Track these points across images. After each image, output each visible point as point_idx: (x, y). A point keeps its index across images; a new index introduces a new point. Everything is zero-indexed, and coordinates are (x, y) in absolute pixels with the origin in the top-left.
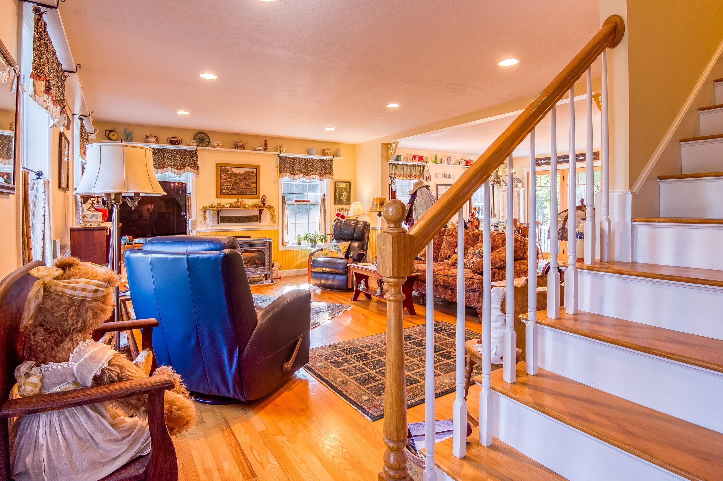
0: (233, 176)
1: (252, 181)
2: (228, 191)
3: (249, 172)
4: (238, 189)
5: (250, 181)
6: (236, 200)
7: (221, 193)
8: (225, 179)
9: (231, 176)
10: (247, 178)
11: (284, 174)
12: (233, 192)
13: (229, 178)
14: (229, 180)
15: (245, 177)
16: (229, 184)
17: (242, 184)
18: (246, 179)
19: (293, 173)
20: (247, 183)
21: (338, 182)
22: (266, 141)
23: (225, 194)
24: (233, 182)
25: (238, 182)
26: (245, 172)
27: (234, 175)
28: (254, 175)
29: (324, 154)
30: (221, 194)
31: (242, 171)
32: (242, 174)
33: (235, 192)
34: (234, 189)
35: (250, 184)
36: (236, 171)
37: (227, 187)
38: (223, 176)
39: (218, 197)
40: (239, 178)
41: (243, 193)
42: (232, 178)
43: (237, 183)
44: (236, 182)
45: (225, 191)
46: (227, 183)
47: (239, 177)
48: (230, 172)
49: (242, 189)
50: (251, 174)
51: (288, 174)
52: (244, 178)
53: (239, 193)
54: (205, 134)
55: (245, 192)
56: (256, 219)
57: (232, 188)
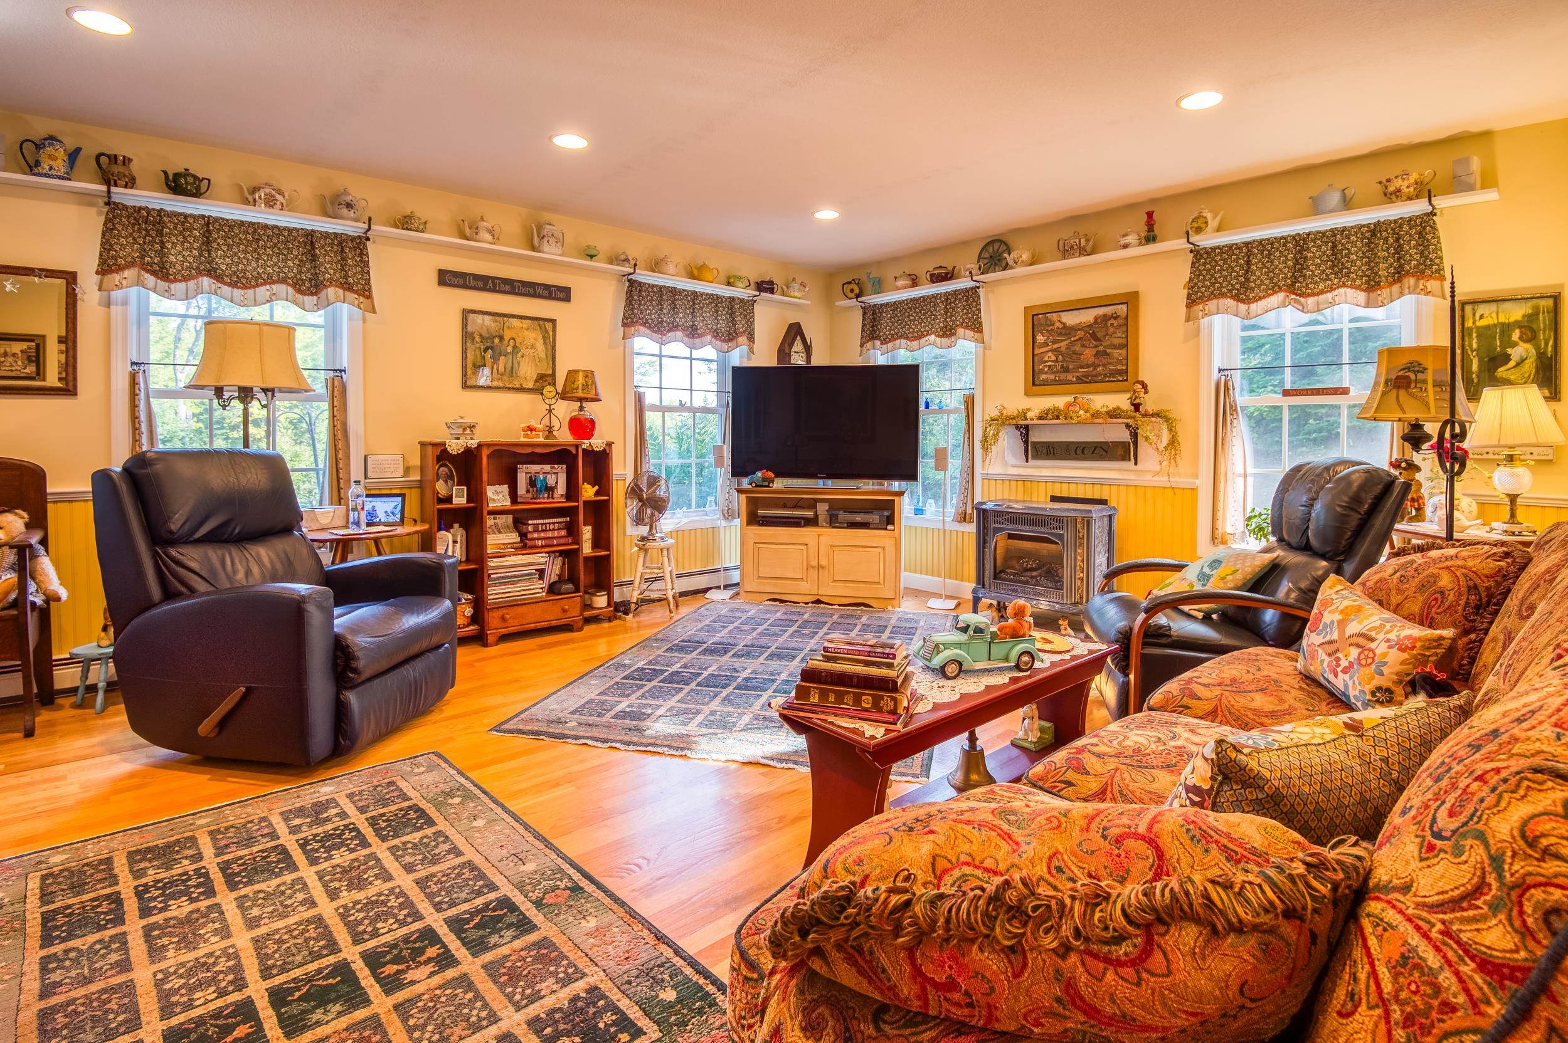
0: (1065, 334)
1: (1116, 341)
2: (1053, 377)
3: (1106, 318)
4: (1076, 369)
5: (1108, 343)
6: (1070, 399)
7: (1035, 382)
8: (1046, 344)
9: (1060, 334)
10: (1099, 335)
11: (1212, 304)
12: (1063, 376)
13: (1054, 342)
14: (1055, 346)
15: (1093, 333)
16: (1054, 358)
17: (1088, 354)
18: (1097, 339)
19: (1243, 293)
20: (1101, 348)
21: (1475, 302)
22: (1150, 215)
23: (1045, 383)
24: (1063, 349)
25: (1077, 348)
26: (1096, 318)
27: (1068, 331)
28: (1121, 321)
29: (1391, 196)
30: (1034, 384)
31: (1087, 317)
32: (1088, 326)
33: (1069, 377)
34: (1066, 370)
35: (1108, 351)
36: (1071, 319)
37: (1050, 366)
38: (1040, 338)
39: (1028, 394)
40: (1080, 339)
41: (1090, 379)
42: (1062, 341)
43: (1074, 352)
44: (1073, 349)
45: (1044, 376)
46: (1050, 354)
47: (1080, 334)
48: (1058, 324)
49: (1088, 366)
50: (1112, 321)
51: (1230, 302)
52: (1094, 336)
53: (1080, 381)
54: (1001, 241)
55: (1096, 376)
56: (1120, 452)
57: (1062, 367)
